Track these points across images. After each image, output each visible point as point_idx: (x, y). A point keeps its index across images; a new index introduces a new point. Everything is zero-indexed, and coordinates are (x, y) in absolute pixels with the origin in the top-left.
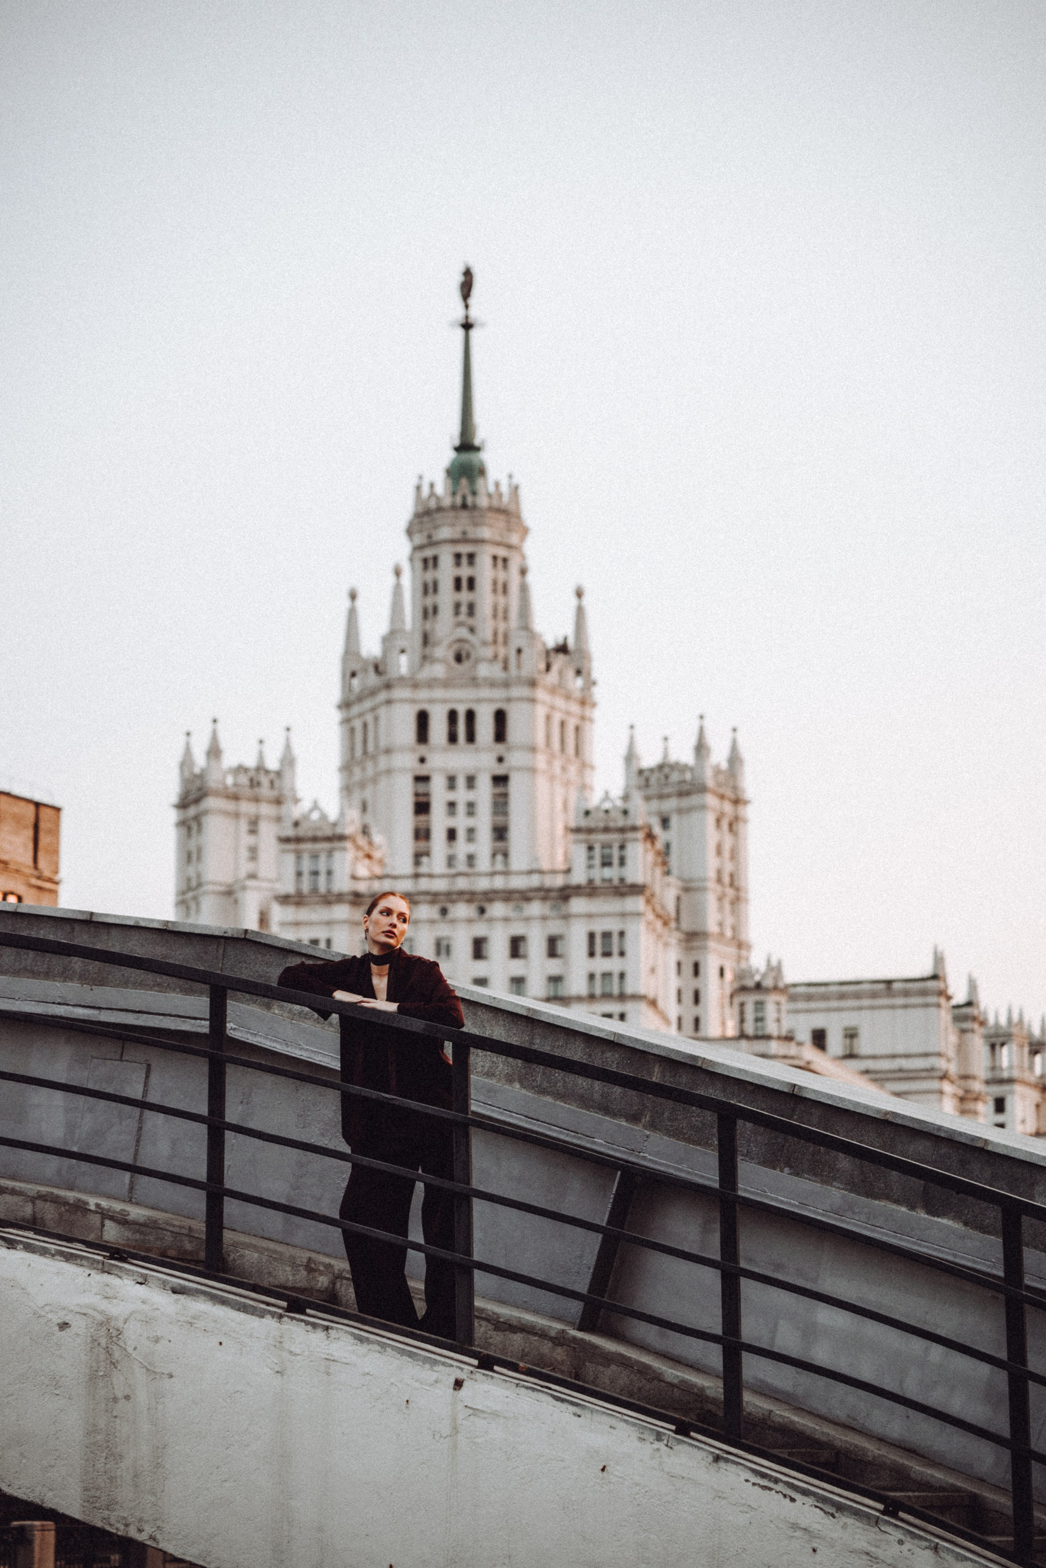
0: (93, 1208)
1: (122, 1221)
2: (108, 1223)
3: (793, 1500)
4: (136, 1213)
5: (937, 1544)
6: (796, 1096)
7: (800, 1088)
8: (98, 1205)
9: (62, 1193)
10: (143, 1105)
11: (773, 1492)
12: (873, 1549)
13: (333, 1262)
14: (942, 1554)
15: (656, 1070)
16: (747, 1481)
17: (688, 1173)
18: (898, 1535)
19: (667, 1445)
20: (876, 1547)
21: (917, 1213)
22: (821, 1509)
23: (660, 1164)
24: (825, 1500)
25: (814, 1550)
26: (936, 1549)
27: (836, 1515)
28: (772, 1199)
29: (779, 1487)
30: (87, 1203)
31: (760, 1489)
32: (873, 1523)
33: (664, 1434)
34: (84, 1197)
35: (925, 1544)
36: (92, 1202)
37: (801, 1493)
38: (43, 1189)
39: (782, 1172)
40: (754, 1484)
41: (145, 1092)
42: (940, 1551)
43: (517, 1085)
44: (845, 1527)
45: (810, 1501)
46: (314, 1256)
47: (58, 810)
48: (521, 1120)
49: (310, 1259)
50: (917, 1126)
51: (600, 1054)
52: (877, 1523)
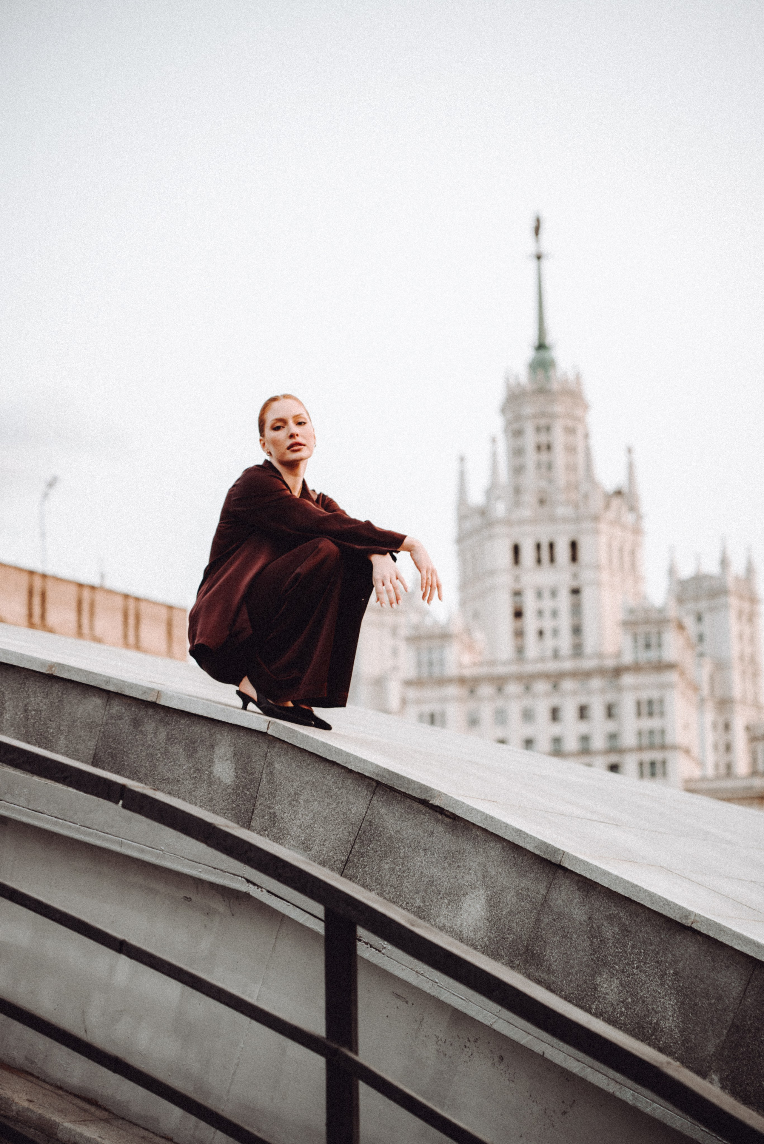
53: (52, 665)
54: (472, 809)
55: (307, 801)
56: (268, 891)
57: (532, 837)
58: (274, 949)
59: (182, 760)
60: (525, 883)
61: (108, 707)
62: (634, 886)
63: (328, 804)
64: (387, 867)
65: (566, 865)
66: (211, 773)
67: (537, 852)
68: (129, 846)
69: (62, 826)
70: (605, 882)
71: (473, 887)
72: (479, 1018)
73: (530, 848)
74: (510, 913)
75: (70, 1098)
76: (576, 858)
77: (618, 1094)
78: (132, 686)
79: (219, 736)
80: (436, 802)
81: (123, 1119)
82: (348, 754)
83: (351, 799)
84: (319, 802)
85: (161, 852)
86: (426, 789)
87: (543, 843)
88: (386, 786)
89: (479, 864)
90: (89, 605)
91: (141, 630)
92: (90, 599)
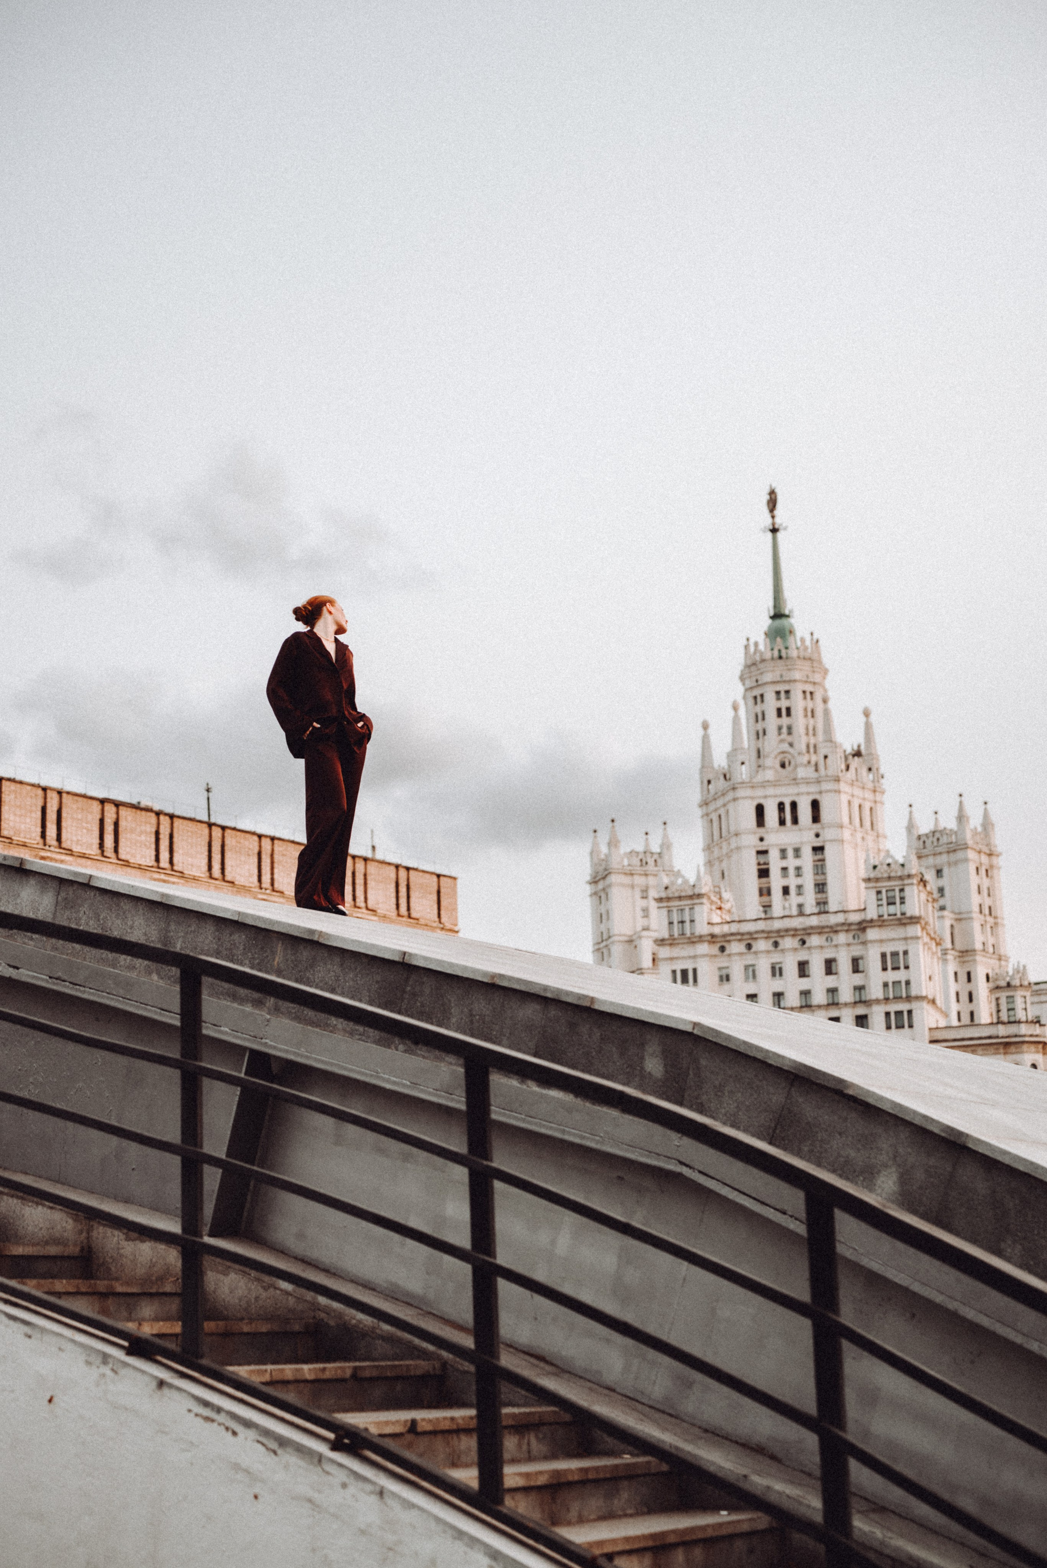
3: (235, 1433)
5: (382, 1487)
6: (407, 964)
7: (410, 955)
11: (215, 1424)
12: (316, 1495)
14: (390, 1501)
15: (279, 948)
16: (190, 1411)
17: (307, 1057)
18: (341, 1476)
19: (113, 1370)
20: (320, 1492)
21: (528, 1086)
22: (263, 1444)
23: (280, 1050)
24: (267, 1433)
25: (256, 1497)
26: (381, 1493)
27: (279, 1452)
28: (384, 1080)
29: (221, 1418)
31: (202, 1421)
32: (316, 1460)
33: (109, 1356)
35: (369, 1487)
37: (243, 1425)
39: (397, 1050)
40: (197, 1415)
42: (385, 1495)
43: (155, 977)
44: (286, 1467)
45: (252, 1434)
47: (455, 879)
48: (156, 1013)
50: (523, 988)
51: (228, 935)
52: (320, 1461)
53: (494, 976)
54: (881, 1098)
55: (731, 1092)
56: (700, 1172)
57: (938, 1122)
58: (701, 1221)
59: (616, 1056)
60: (932, 1161)
61: (546, 1012)
62: (1032, 1163)
63: (751, 1095)
64: (806, 1149)
65: (970, 1145)
66: (642, 1068)
67: (943, 1135)
68: (569, 1133)
69: (509, 1117)
70: (1007, 1160)
71: (886, 1166)
72: (897, 1280)
73: (936, 1131)
74: (920, 1188)
75: (522, 1355)
76: (979, 1140)
77: (1025, 1345)
78: (568, 993)
79: (649, 1037)
80: (850, 1092)
81: (569, 1372)
82: (767, 1051)
83: (771, 1090)
84: (742, 1093)
85: (601, 1139)
86: (841, 1081)
87: (948, 1127)
88: (803, 1078)
89: (891, 1146)
90: (362, 877)
91: (412, 900)
92: (363, 871)
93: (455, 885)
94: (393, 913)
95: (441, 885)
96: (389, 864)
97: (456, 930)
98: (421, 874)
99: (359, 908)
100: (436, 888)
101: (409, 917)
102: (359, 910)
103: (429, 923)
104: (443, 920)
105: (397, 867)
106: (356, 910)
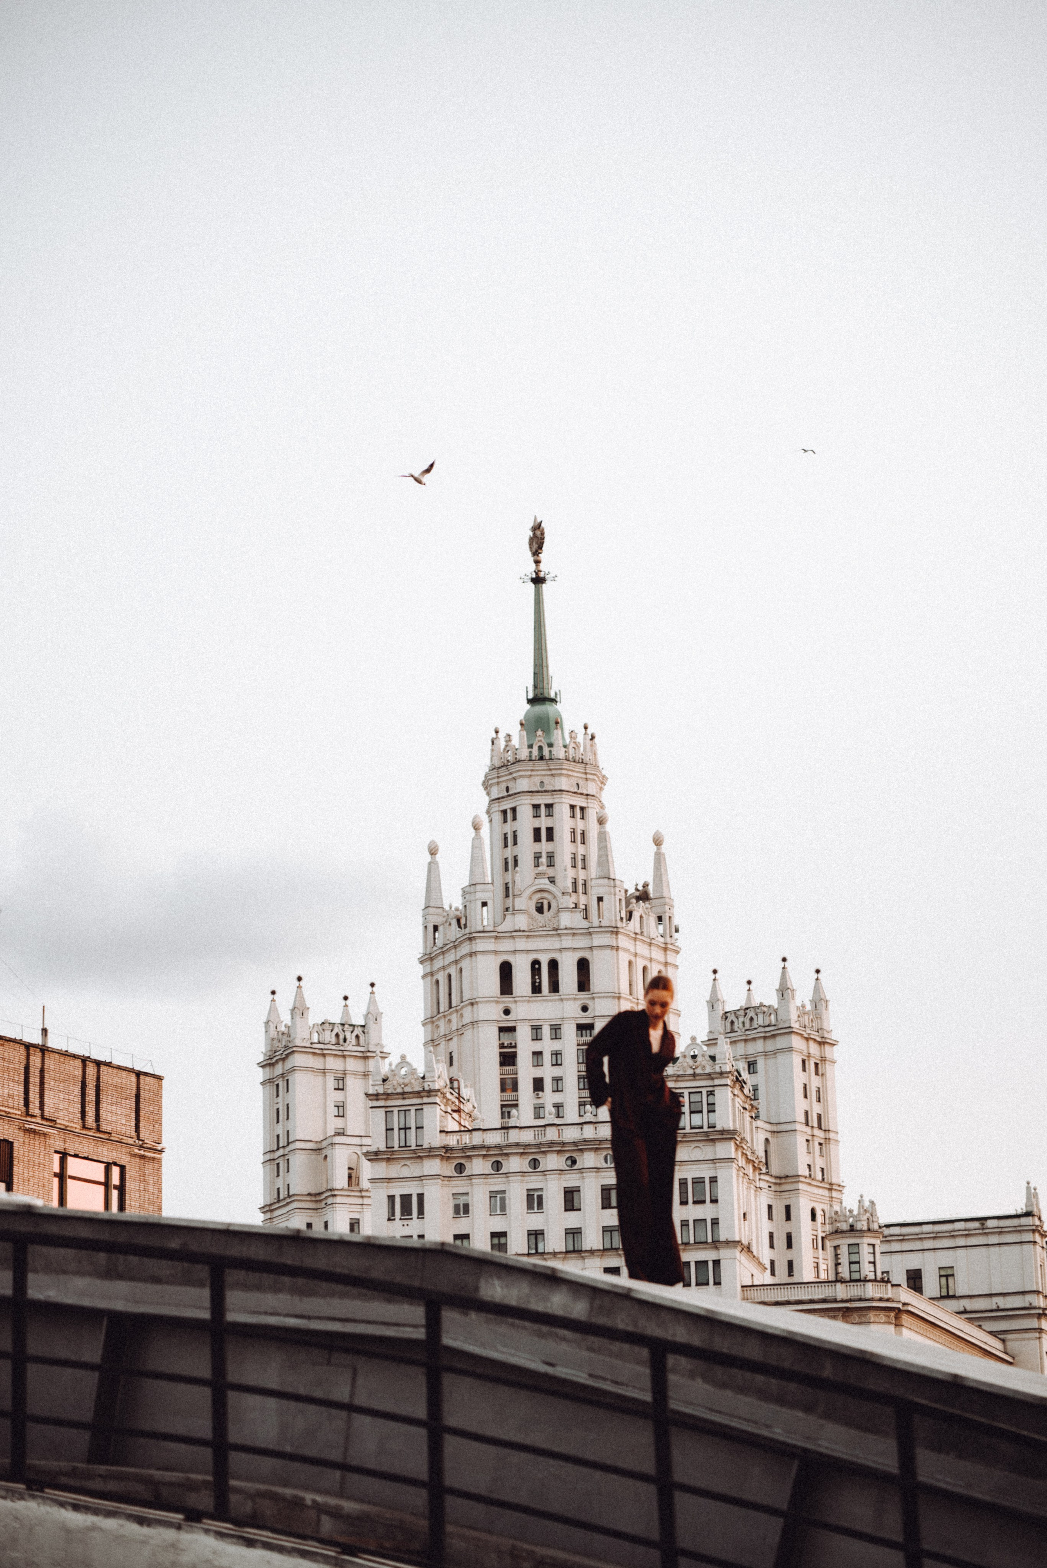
0: (309, 1503)
1: (335, 1514)
2: (325, 1519)
4: (349, 1506)
6: (958, 1384)
8: (314, 1501)
9: (279, 1490)
10: (350, 1408)
13: (533, 1548)
15: (828, 1364)
17: (862, 1458)
23: (835, 1450)
30: (303, 1499)
34: (301, 1494)
36: (309, 1497)
38: (262, 1487)
41: (352, 1394)
46: (519, 1544)
47: (159, 1078)
49: (514, 1547)
90: (38, 1074)
91: (103, 1106)
92: (39, 1065)
93: (161, 1086)
94: (77, 1126)
95: (142, 1086)
96: (74, 1056)
97: (159, 1148)
98: (115, 1071)
99: (33, 1116)
100: (134, 1092)
101: (98, 1129)
102: (33, 1120)
103: (126, 1140)
104: (142, 1136)
105: (85, 1060)
106: (29, 1119)
